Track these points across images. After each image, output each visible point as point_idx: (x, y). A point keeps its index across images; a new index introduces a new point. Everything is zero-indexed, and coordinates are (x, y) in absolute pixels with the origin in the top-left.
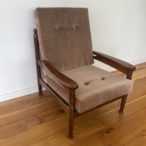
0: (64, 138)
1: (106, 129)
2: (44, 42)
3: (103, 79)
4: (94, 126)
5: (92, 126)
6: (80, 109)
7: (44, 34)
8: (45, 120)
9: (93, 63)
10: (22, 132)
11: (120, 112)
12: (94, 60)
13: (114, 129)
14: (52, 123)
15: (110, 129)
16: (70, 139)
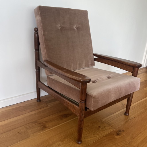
0: (72, 143)
1: (115, 131)
2: (46, 40)
3: (109, 78)
4: (102, 129)
5: (100, 129)
6: (93, 105)
7: (46, 33)
8: (47, 126)
9: (94, 65)
10: (22, 140)
11: (125, 114)
12: (94, 62)
13: (123, 131)
14: (56, 128)
15: (120, 131)
16: (79, 144)
